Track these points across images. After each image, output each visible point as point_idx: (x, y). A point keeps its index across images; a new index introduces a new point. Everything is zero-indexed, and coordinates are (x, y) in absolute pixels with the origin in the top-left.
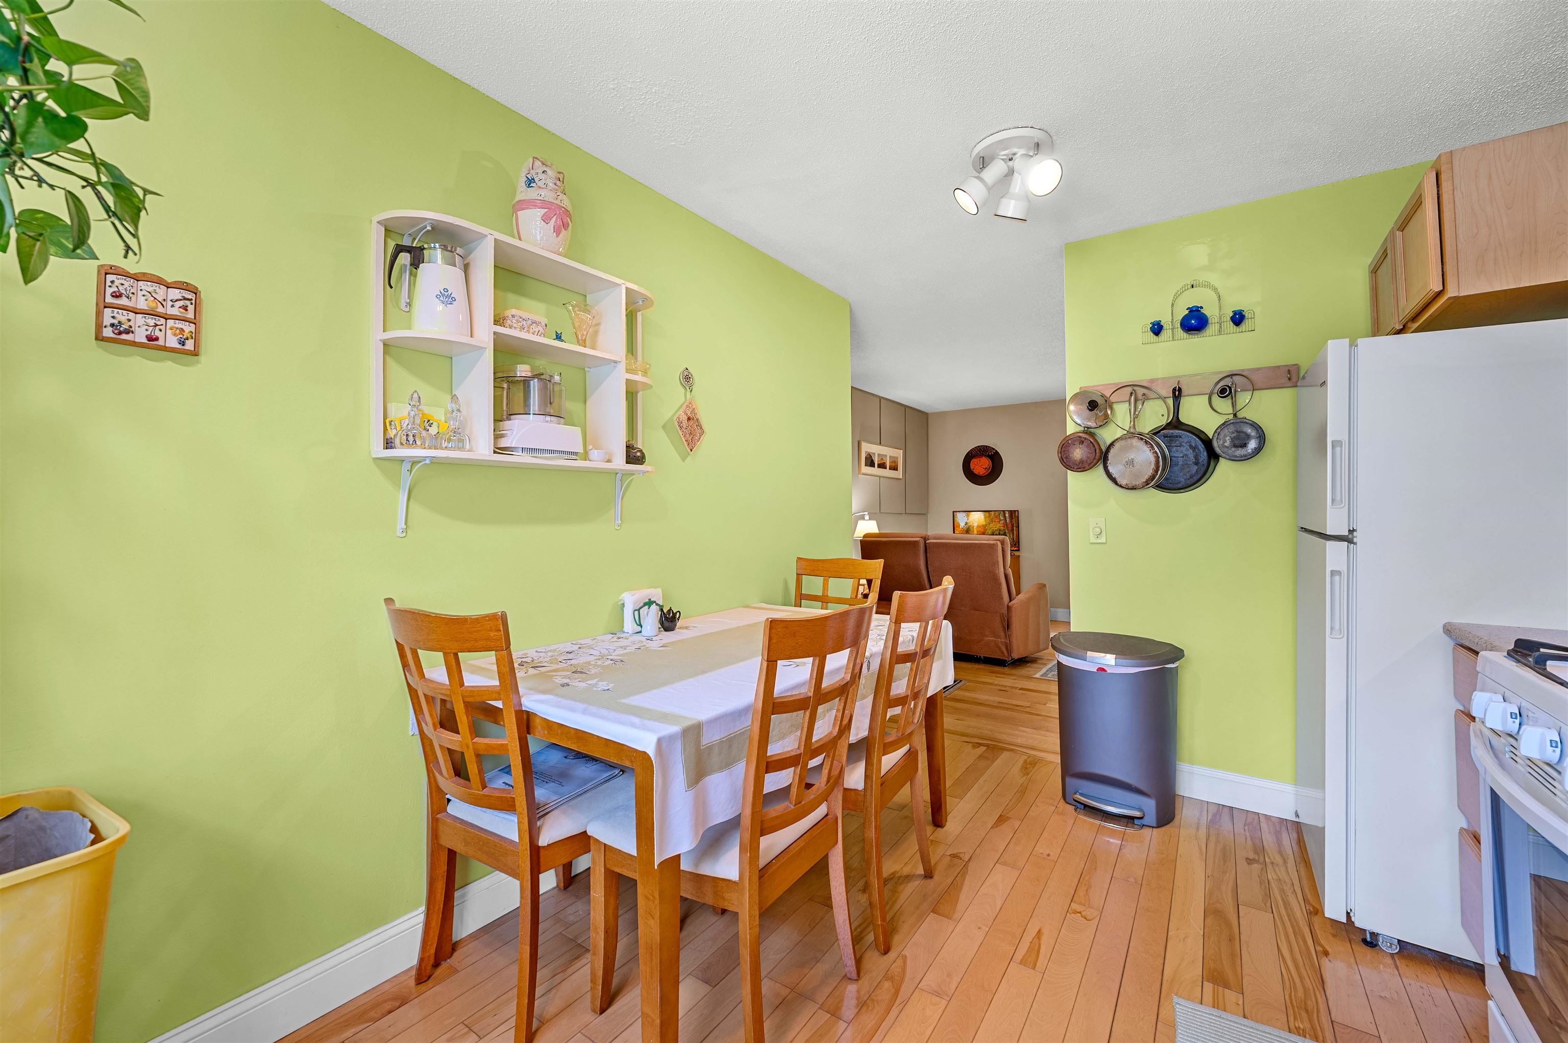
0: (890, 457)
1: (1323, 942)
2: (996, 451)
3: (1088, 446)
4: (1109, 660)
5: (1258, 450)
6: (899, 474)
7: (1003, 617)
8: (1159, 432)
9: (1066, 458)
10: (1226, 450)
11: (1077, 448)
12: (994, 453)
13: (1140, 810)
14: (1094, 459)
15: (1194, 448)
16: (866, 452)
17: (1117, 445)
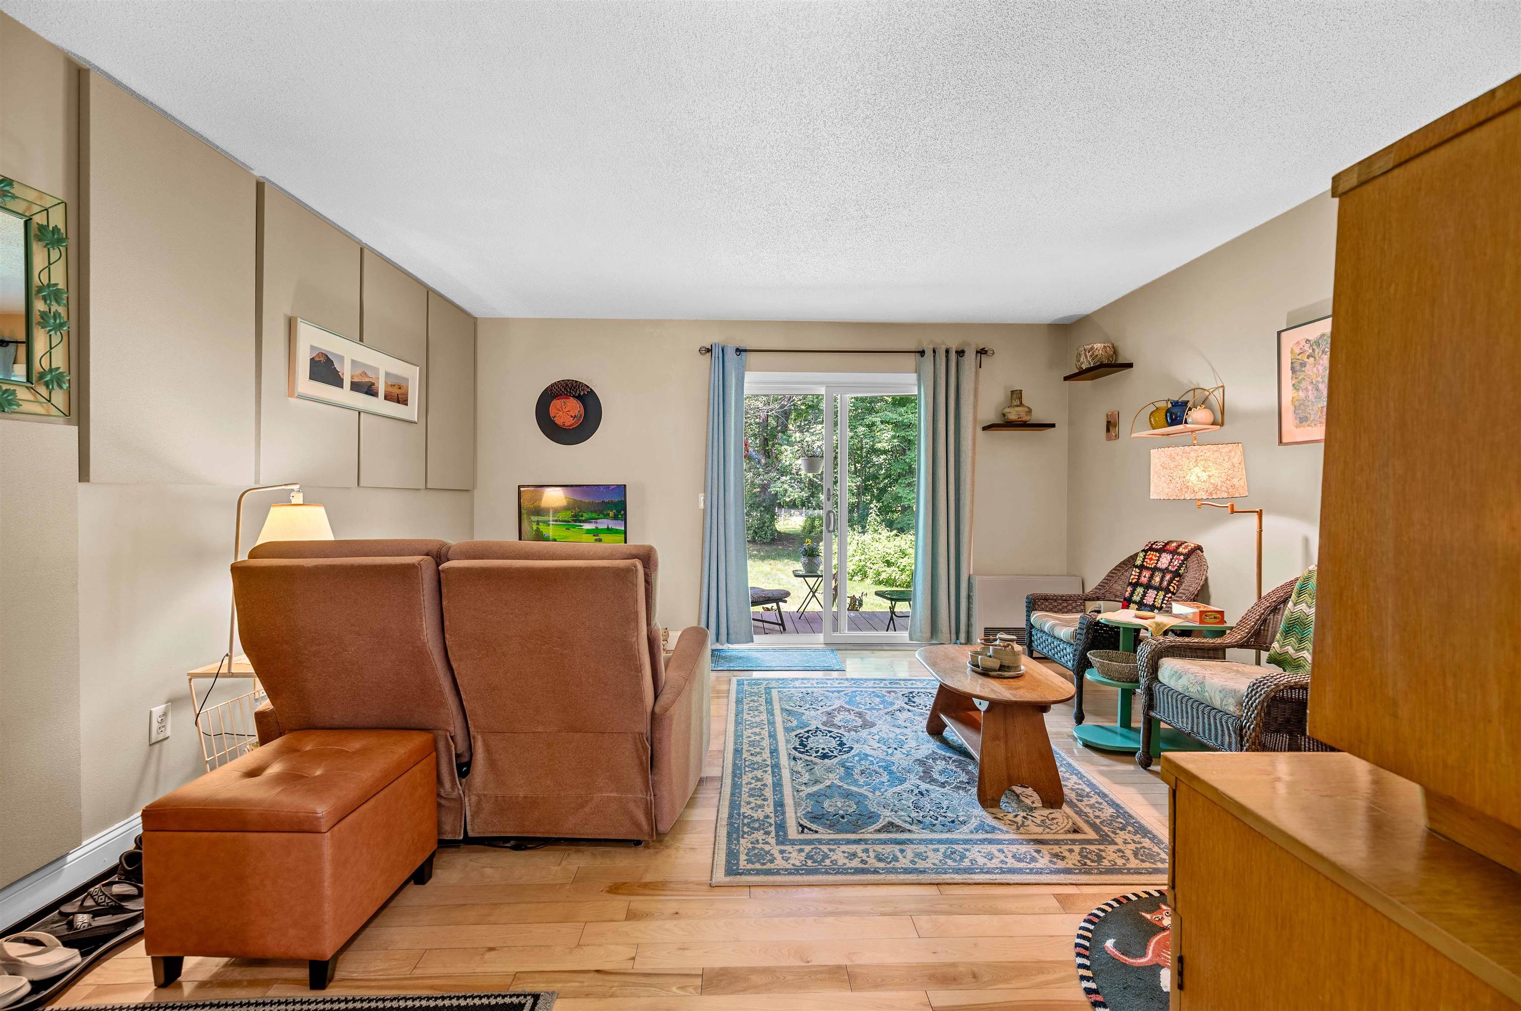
0: (387, 374)
2: (591, 389)
6: (411, 411)
7: (642, 743)
12: (588, 392)
16: (313, 348)
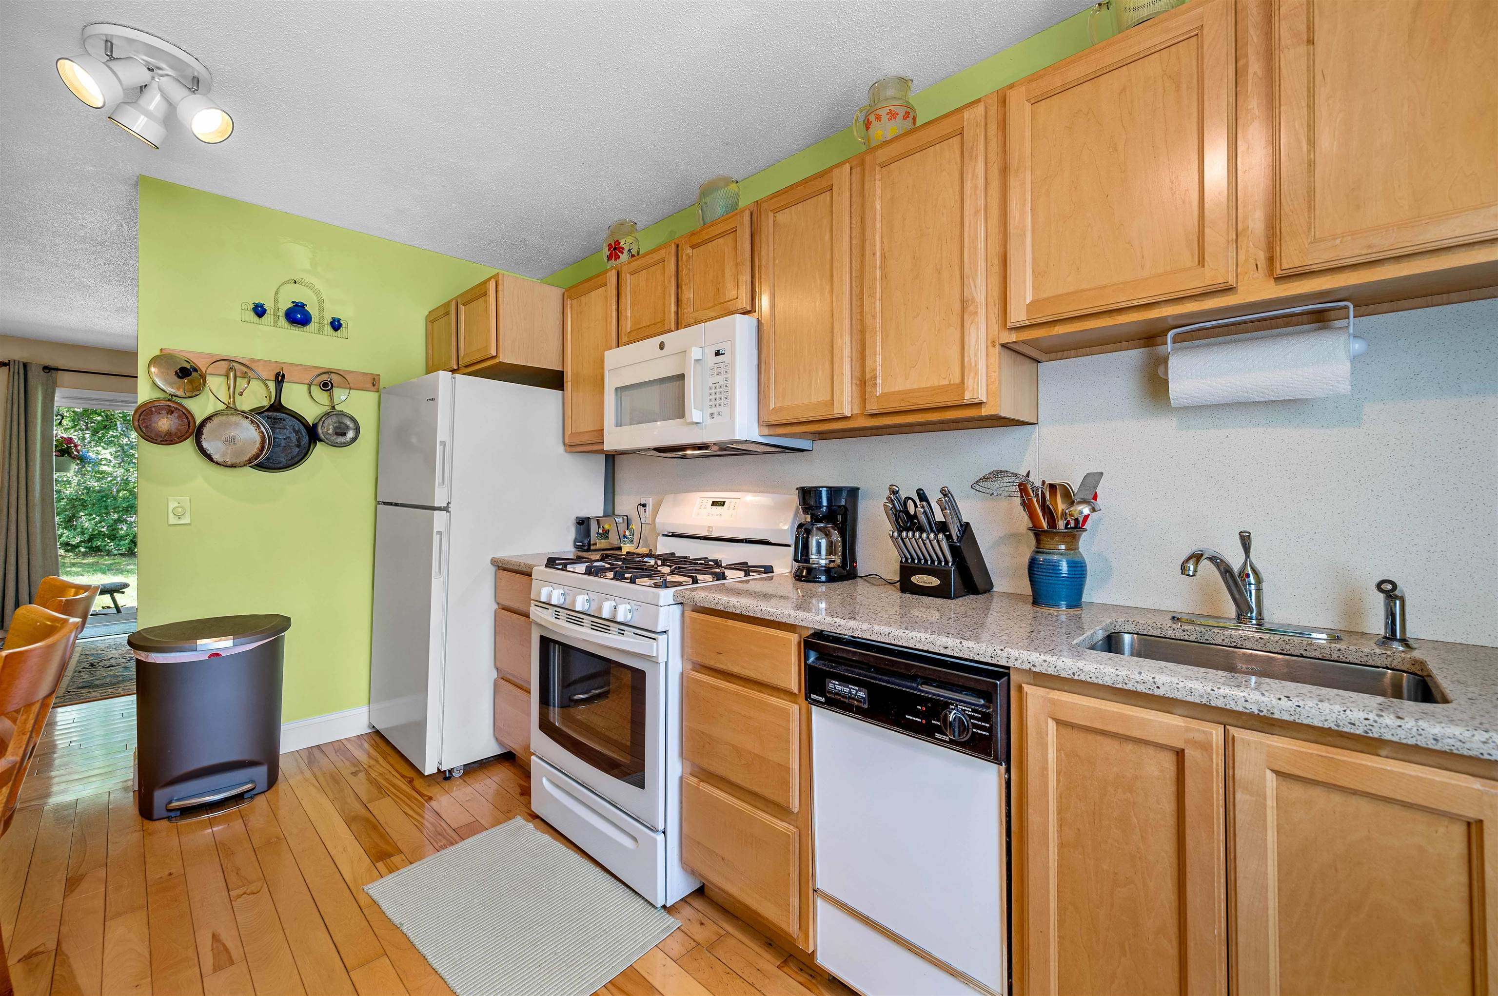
1: (426, 793)
3: (179, 417)
4: (223, 644)
5: (354, 439)
8: (263, 412)
9: (147, 427)
10: (328, 436)
11: (163, 418)
13: (252, 781)
14: (187, 432)
15: (297, 432)
17: (216, 420)
